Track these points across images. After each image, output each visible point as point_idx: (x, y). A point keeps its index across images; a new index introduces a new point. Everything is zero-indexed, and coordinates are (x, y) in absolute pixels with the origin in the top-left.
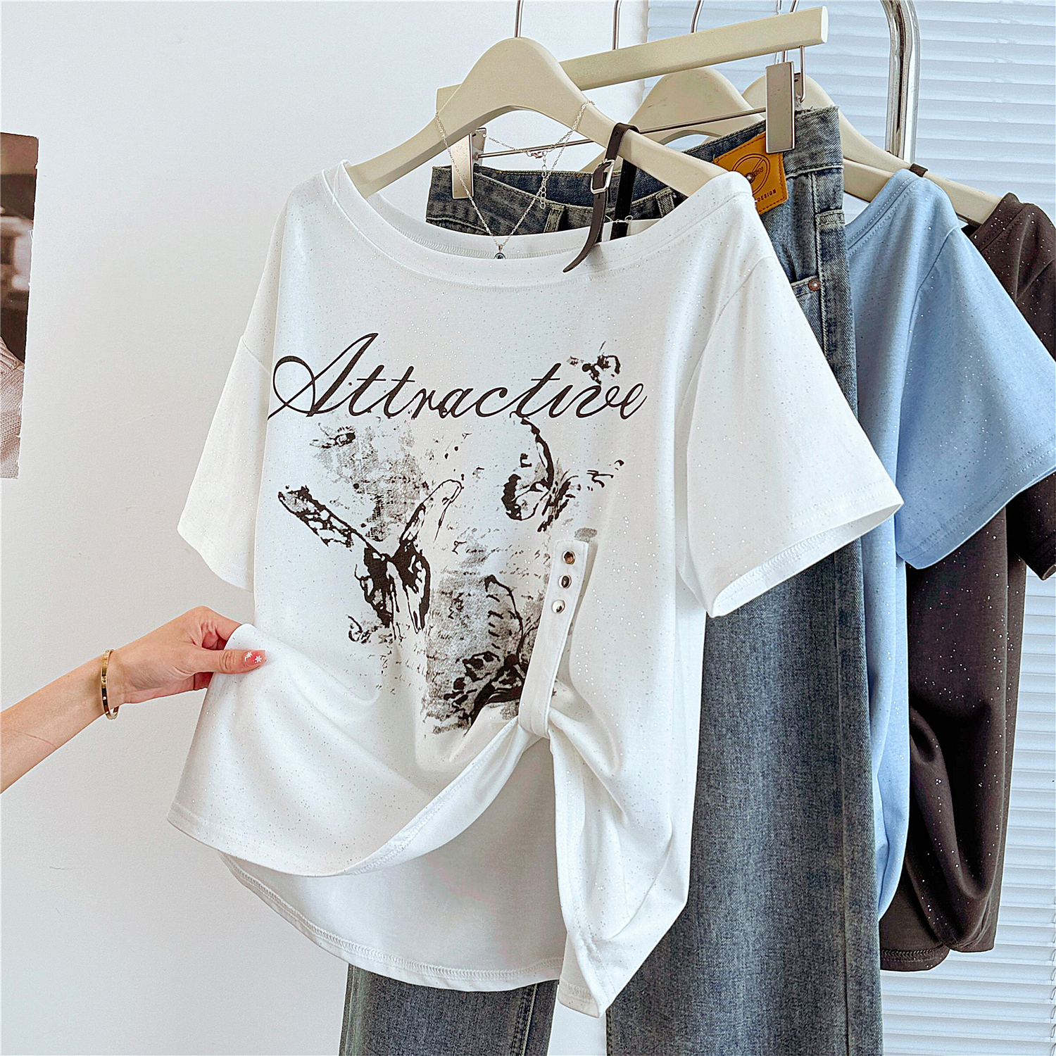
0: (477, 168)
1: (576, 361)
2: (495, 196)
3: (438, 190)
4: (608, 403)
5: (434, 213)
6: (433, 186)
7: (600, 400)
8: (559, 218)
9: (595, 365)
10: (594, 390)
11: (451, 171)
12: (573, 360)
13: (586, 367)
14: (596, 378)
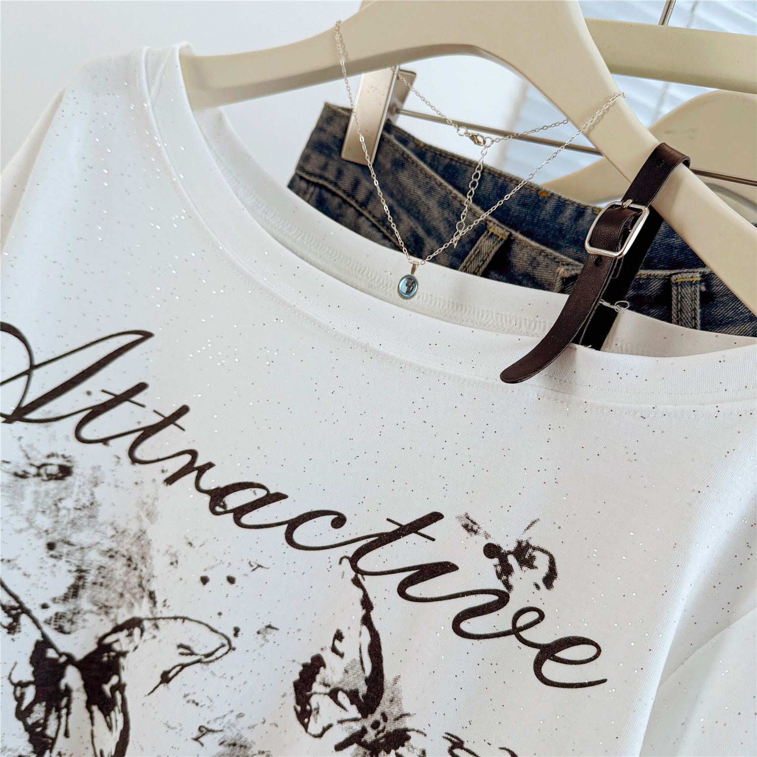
0: (389, 127)
1: (475, 528)
2: (404, 177)
3: (324, 137)
4: (515, 631)
5: (309, 168)
6: (319, 129)
7: (501, 620)
8: (496, 248)
9: (510, 553)
10: (495, 598)
11: (349, 118)
12: (471, 524)
13: (491, 551)
14: (504, 577)
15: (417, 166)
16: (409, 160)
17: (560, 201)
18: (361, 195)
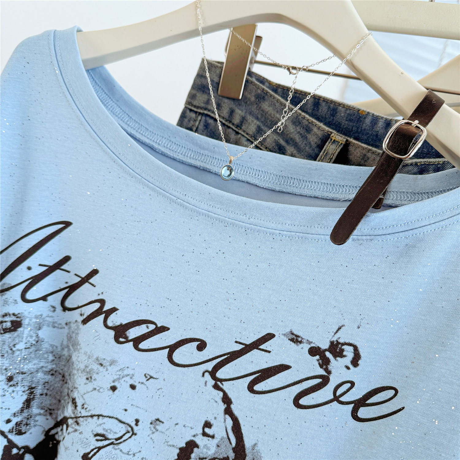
11: (222, 68)
15: (274, 98)
16: (268, 94)
17: (374, 117)
18: (237, 120)
